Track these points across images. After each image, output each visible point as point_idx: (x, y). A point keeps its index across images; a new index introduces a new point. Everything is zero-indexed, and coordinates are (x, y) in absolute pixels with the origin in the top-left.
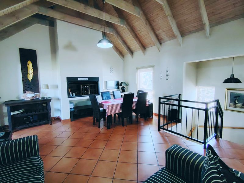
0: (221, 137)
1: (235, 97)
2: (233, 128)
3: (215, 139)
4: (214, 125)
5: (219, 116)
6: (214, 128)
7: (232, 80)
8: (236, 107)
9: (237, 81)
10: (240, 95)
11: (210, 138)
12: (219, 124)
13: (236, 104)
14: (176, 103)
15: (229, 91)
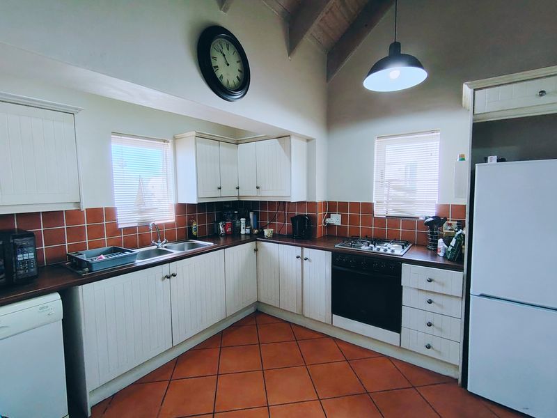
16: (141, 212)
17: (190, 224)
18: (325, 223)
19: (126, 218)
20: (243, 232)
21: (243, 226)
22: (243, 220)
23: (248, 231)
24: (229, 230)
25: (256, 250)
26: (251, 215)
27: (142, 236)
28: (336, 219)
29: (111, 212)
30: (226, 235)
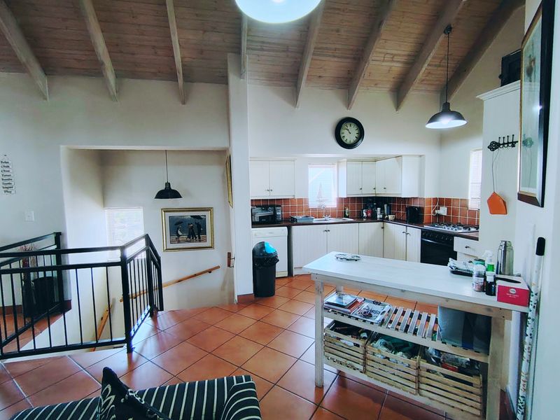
0: (162, 309)
1: (176, 224)
2: (179, 281)
3: (150, 318)
4: (145, 288)
5: (153, 267)
6: (145, 295)
7: (168, 193)
8: (179, 242)
9: (176, 195)
10: (183, 219)
11: (140, 321)
12: (155, 283)
13: (179, 236)
14: (49, 260)
15: (167, 213)
16: (319, 201)
17: (345, 209)
18: (434, 213)
19: (313, 204)
20: (378, 217)
21: (378, 212)
22: (379, 209)
23: (381, 216)
24: (369, 215)
25: (383, 228)
26: (385, 206)
27: (319, 213)
28: (443, 211)
29: (306, 200)
30: (367, 217)
